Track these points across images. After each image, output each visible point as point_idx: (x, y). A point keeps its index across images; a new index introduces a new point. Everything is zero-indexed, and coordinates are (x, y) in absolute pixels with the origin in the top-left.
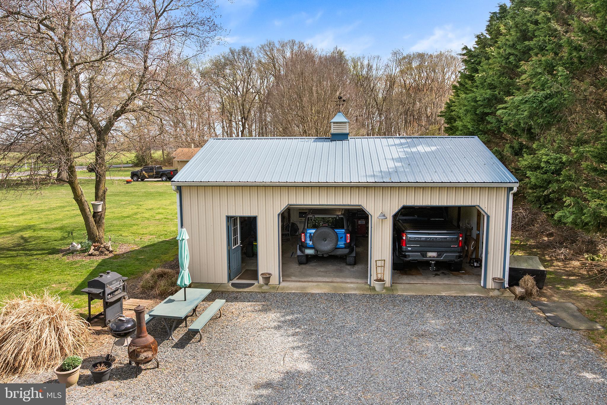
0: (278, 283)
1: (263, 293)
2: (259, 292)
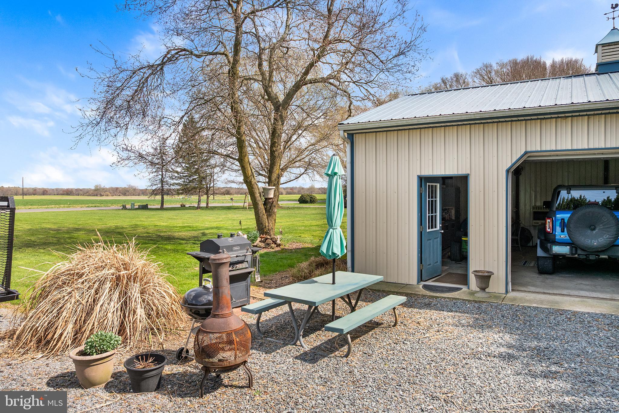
0: (504, 291)
1: (476, 302)
2: (469, 301)
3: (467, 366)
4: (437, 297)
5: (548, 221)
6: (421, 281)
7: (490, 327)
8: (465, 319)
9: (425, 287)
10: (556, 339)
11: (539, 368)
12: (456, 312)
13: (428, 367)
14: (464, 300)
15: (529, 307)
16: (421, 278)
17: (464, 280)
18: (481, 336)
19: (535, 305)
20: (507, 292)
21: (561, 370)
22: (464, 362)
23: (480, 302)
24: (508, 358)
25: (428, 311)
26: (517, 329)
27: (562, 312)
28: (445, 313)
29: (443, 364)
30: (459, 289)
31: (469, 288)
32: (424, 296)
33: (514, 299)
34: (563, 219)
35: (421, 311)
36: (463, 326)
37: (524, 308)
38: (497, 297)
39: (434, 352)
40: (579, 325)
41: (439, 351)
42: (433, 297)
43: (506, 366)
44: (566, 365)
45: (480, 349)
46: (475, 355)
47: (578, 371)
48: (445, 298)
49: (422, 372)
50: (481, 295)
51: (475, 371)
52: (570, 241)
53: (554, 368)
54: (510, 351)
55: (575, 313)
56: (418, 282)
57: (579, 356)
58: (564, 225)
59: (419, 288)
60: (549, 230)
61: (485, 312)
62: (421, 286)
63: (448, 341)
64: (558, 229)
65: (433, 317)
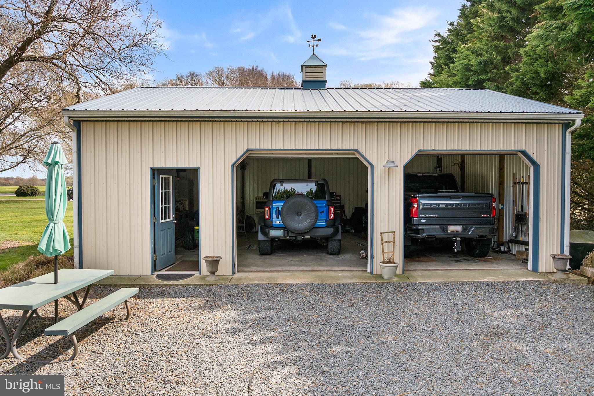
0: (231, 273)
1: (207, 285)
2: (200, 285)
3: (197, 346)
4: (170, 285)
5: (267, 209)
6: (155, 271)
7: (219, 306)
8: (197, 302)
9: (159, 276)
10: (272, 309)
11: (258, 336)
12: (189, 297)
13: (160, 353)
14: (195, 285)
15: (252, 285)
16: (154, 269)
17: (196, 266)
18: (210, 316)
19: (256, 282)
20: (233, 273)
21: (275, 334)
22: (195, 342)
23: (210, 285)
24: (234, 332)
25: (161, 299)
26: (242, 305)
27: (277, 286)
28: (178, 299)
29: (175, 348)
30: (191, 275)
31: (200, 274)
32: (157, 286)
33: (240, 279)
34: (278, 208)
35: (154, 300)
36: (195, 309)
37: (248, 286)
38: (225, 279)
39: (166, 338)
40: (289, 295)
41: (172, 336)
42: (166, 286)
43: (232, 340)
44: (279, 330)
45: (209, 328)
46: (205, 335)
47: (288, 333)
48: (178, 285)
49: (154, 360)
50: (211, 279)
51: (205, 349)
52: (284, 226)
53: (270, 334)
54: (235, 326)
55: (286, 286)
56: (152, 273)
57: (289, 320)
58: (279, 212)
59: (153, 278)
60: (267, 217)
61: (215, 294)
62: (154, 276)
63: (180, 326)
64: (274, 216)
65: (166, 305)
